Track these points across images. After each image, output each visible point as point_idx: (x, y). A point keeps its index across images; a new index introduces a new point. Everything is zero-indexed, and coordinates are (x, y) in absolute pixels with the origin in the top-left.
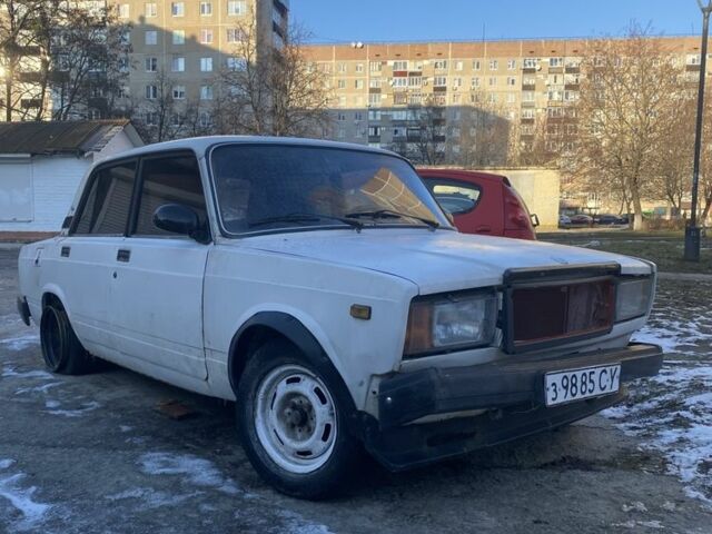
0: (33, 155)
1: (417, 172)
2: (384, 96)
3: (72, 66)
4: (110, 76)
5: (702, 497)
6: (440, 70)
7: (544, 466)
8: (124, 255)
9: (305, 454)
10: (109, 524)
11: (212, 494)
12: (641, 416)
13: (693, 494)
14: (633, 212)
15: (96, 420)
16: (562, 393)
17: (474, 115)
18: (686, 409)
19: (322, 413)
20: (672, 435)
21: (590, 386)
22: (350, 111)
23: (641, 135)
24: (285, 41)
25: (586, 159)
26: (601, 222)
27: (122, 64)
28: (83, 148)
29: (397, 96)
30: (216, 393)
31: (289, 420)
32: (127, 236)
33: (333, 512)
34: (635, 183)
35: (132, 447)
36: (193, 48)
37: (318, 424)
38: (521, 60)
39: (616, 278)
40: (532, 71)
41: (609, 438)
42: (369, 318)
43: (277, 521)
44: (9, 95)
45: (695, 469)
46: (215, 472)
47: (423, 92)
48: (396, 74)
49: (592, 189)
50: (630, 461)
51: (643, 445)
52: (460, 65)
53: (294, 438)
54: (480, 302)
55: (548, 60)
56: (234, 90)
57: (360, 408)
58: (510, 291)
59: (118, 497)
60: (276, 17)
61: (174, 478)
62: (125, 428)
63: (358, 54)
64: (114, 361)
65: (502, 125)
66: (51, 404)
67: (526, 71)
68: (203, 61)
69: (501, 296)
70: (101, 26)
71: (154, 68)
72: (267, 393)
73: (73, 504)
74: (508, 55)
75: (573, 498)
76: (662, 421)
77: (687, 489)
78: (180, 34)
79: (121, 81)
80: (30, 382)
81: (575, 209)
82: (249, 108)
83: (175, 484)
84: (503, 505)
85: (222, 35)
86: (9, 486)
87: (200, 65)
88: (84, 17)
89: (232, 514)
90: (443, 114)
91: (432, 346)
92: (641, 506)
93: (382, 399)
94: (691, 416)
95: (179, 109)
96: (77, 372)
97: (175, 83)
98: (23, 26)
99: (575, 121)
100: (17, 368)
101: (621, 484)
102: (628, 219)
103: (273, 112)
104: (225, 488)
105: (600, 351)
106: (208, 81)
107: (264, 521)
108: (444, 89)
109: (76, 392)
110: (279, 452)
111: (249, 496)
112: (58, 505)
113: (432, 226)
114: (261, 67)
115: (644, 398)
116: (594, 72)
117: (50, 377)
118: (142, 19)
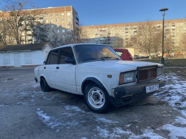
0: (32, 50)
1: (114, 49)
2: (98, 35)
3: (38, 33)
4: (45, 34)
5: (177, 109)
6: (109, 30)
7: (144, 105)
8: (58, 68)
9: (98, 104)
10: (62, 120)
11: (81, 113)
12: (160, 95)
13: (175, 109)
14: (149, 55)
15: (54, 100)
16: (149, 90)
17: (116, 38)
18: (170, 93)
19: (102, 97)
20: (168, 98)
21: (154, 89)
22: (92, 39)
23: (150, 40)
24: (79, 26)
25: (139, 46)
26: (142, 58)
27: (47, 31)
28: (41, 48)
29: (101, 35)
30: (79, 94)
31: (95, 98)
32: (58, 64)
33: (105, 116)
34: (149, 50)
35: (62, 105)
36: (61, 28)
37: (101, 99)
38: (125, 27)
39: (157, 68)
40: (127, 29)
41: (155, 99)
42: (111, 77)
43: (94, 118)
44: (26, 39)
45: (174, 104)
46: (80, 109)
47: (106, 34)
48: (100, 31)
49: (140, 52)
50: (161, 103)
51: (162, 100)
52: (113, 29)
53: (96, 102)
54: (133, 73)
55: (130, 27)
56: (69, 36)
57: (110, 95)
58: (138, 71)
59: (62, 114)
60: (77, 21)
61: (72, 110)
62: (60, 101)
63: (93, 27)
64: (56, 88)
65: (122, 40)
66: (44, 98)
67: (126, 29)
68: (63, 30)
69: (136, 72)
70: (43, 24)
71: (53, 32)
72: (90, 93)
73: (54, 116)
74: (122, 26)
75: (151, 111)
76: (165, 95)
77: (173, 108)
78: (58, 25)
79: (48, 35)
80: (39, 94)
81: (137, 56)
82: (73, 39)
83: (73, 112)
84: (138, 113)
85: (66, 25)
86: (41, 113)
87: (62, 31)
88: (40, 23)
89: (85, 117)
90: (110, 38)
91: (124, 82)
92: (165, 112)
93: (115, 93)
94: (171, 94)
95: (59, 40)
96: (48, 91)
97: (58, 35)
98: (28, 25)
99: (136, 38)
100: (36, 91)
101: (160, 108)
102: (148, 57)
103: (77, 40)
104: (83, 112)
105: (154, 82)
106: (64, 34)
107: (92, 118)
108: (110, 33)
109: (49, 95)
110: (93, 104)
111: (88, 113)
112: (51, 117)
113: (118, 59)
114: (74, 31)
115: (160, 91)
116: (140, 28)
117: (43, 92)
118: (50, 23)
